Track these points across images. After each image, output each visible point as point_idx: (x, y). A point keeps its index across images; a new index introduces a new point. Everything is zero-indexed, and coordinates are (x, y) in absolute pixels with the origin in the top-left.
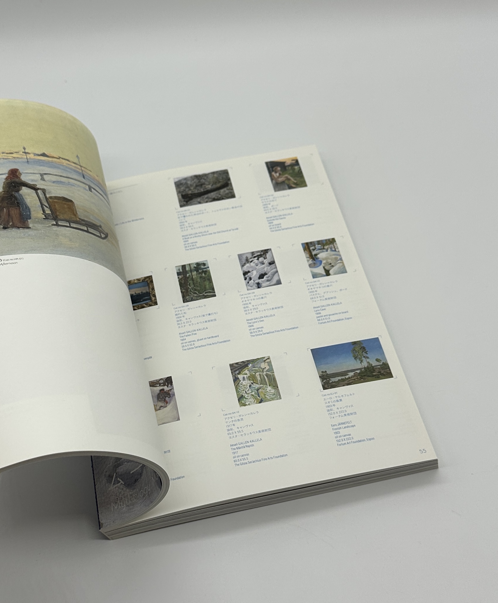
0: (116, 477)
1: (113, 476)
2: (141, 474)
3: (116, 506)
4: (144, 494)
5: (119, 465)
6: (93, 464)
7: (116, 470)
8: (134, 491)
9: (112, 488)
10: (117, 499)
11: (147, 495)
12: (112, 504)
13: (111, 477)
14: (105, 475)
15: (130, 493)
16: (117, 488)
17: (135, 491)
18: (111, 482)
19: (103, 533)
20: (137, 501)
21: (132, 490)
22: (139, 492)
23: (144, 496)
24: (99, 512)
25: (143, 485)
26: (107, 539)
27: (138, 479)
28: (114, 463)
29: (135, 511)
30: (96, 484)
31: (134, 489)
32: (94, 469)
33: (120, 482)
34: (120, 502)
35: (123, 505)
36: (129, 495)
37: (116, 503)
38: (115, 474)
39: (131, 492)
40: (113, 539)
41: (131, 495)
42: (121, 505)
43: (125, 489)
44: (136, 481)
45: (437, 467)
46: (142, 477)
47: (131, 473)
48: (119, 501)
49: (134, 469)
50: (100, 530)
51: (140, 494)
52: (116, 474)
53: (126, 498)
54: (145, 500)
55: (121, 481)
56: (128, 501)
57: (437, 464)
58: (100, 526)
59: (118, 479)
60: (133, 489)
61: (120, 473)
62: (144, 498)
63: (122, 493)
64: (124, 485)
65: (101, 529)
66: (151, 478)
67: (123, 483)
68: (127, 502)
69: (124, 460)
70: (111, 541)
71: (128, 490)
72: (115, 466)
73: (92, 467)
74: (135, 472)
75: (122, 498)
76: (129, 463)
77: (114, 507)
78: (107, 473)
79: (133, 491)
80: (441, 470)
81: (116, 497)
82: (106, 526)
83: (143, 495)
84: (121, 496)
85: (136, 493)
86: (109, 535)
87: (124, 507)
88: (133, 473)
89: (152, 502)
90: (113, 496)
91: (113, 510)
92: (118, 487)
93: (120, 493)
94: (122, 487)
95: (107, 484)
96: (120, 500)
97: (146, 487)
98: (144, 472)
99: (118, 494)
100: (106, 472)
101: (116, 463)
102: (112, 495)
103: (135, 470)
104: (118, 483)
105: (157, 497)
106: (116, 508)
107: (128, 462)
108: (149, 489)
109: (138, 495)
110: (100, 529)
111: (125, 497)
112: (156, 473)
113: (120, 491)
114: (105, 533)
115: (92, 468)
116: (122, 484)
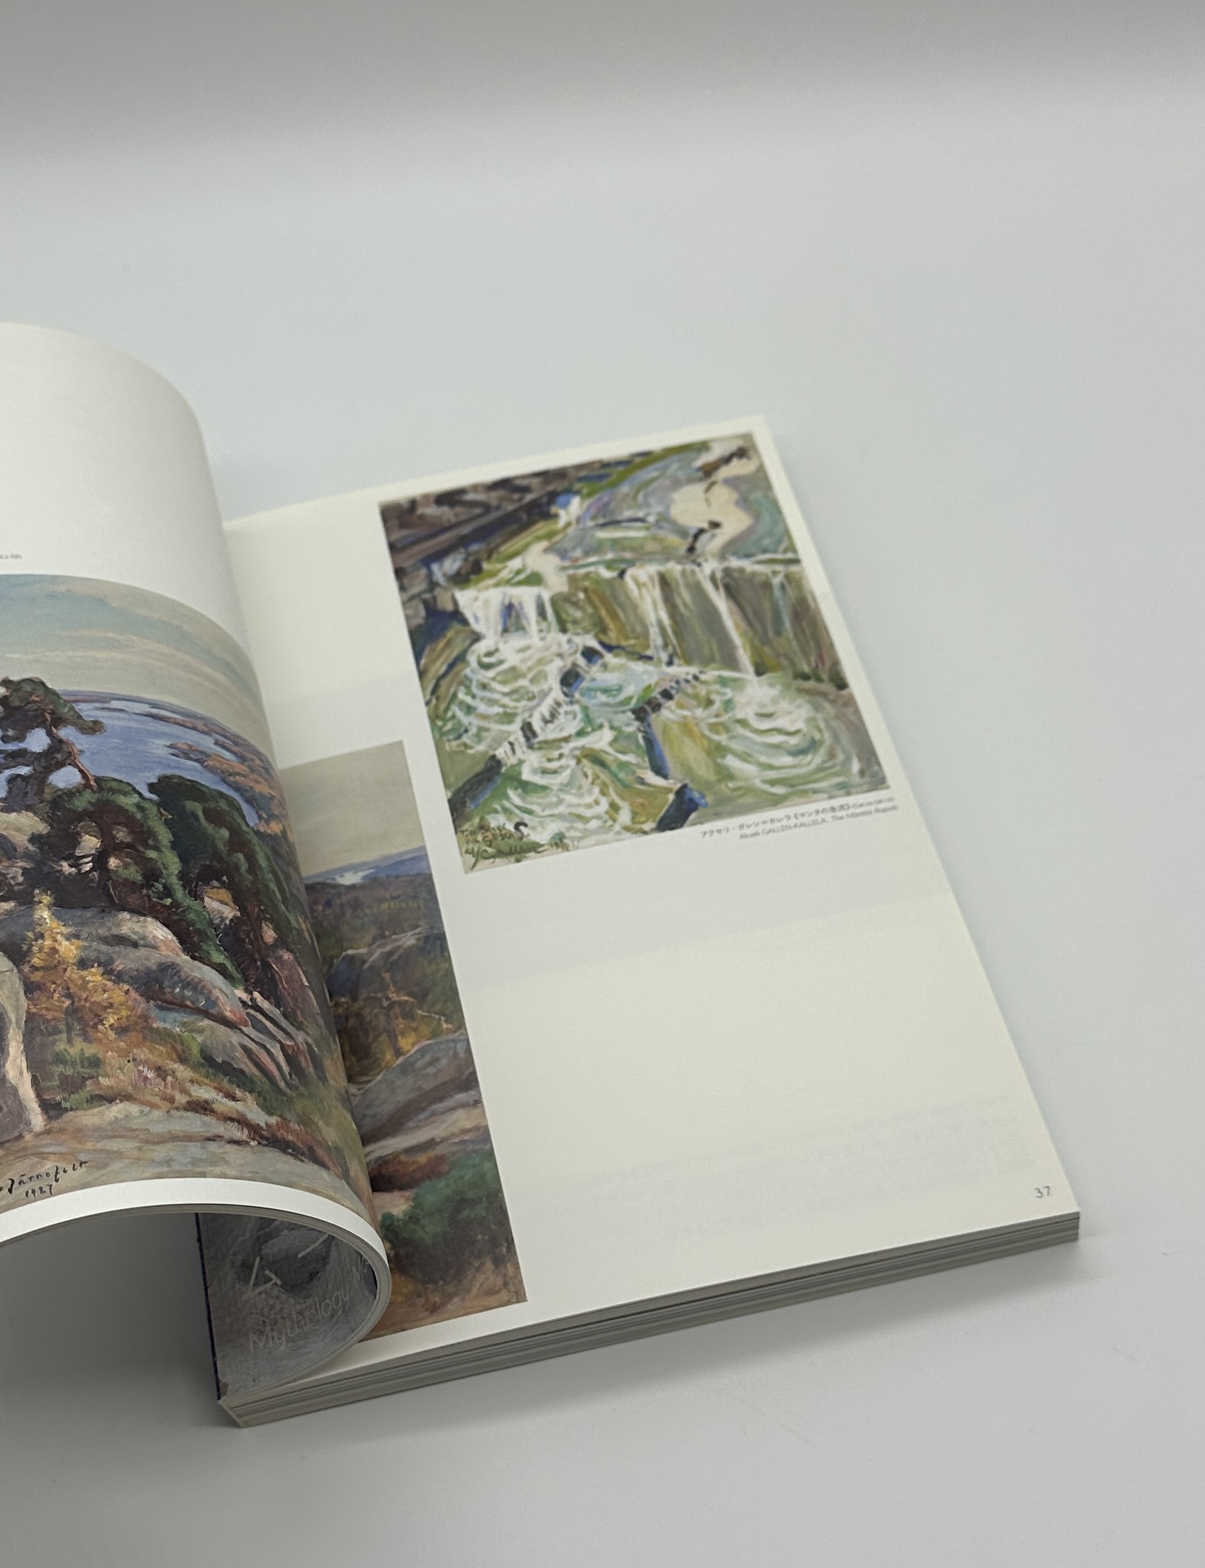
0: (262, 1268)
1: (253, 1264)
2: (324, 1260)
3: (261, 1341)
4: (333, 1308)
5: (270, 1236)
6: (202, 1234)
7: (260, 1250)
8: (307, 1304)
9: (251, 1294)
10: (264, 1322)
11: (340, 1313)
12: (251, 1335)
13: (246, 1266)
14: (233, 1263)
15: (298, 1307)
16: (264, 1296)
17: (309, 1301)
18: (247, 1281)
19: (225, 1408)
20: (316, 1327)
21: (301, 1301)
22: (320, 1305)
23: (333, 1316)
24: (217, 1355)
25: (330, 1287)
26: (234, 1424)
27: (318, 1273)
28: (257, 1232)
29: (310, 1352)
30: (208, 1285)
31: (308, 1296)
32: (204, 1247)
33: (270, 1279)
34: (272, 1330)
35: (279, 1339)
36: (294, 1313)
37: (261, 1333)
38: (258, 1259)
39: (300, 1304)
40: (248, 1425)
41: (300, 1313)
42: (273, 1338)
43: (283, 1297)
44: (313, 1275)
45: (1075, 1238)
46: (328, 1267)
47: (300, 1256)
48: (269, 1328)
49: (307, 1247)
50: (220, 1402)
51: (322, 1309)
52: (261, 1259)
53: (287, 1320)
54: (336, 1326)
55: (273, 1276)
56: (292, 1328)
57: (1077, 1227)
58: (218, 1389)
59: (267, 1272)
60: (305, 1298)
61: (271, 1258)
62: (334, 1320)
63: (277, 1308)
64: (281, 1286)
65: (223, 1398)
66: (351, 1269)
67: (279, 1283)
68: (289, 1331)
69: (282, 1223)
70: (246, 1431)
71: (292, 1300)
72: (258, 1238)
73: (199, 1240)
74: (309, 1253)
75: (276, 1322)
76: (293, 1232)
77: (255, 1343)
78: (237, 1257)
79: (305, 1302)
80: (1086, 1243)
81: (262, 1319)
82: (237, 1391)
83: (329, 1313)
84: (276, 1314)
85: (313, 1307)
86: (239, 1416)
87: (281, 1344)
88: (303, 1257)
89: (353, 1330)
90: (253, 1316)
91: (253, 1351)
92: (266, 1293)
93: (272, 1307)
94: (275, 1292)
95: (237, 1286)
96: (271, 1325)
97: (339, 1293)
98: (334, 1253)
99: (265, 1310)
100: (235, 1255)
101: (261, 1232)
102: (252, 1313)
103: (309, 1250)
104: (265, 1283)
105: (366, 1315)
106: (261, 1344)
107: (293, 1229)
108: (345, 1296)
109: (317, 1312)
110: (219, 1398)
111: (284, 1318)
112: (361, 1256)
113: (272, 1302)
114: (232, 1408)
115: (198, 1244)
116: (276, 1284)
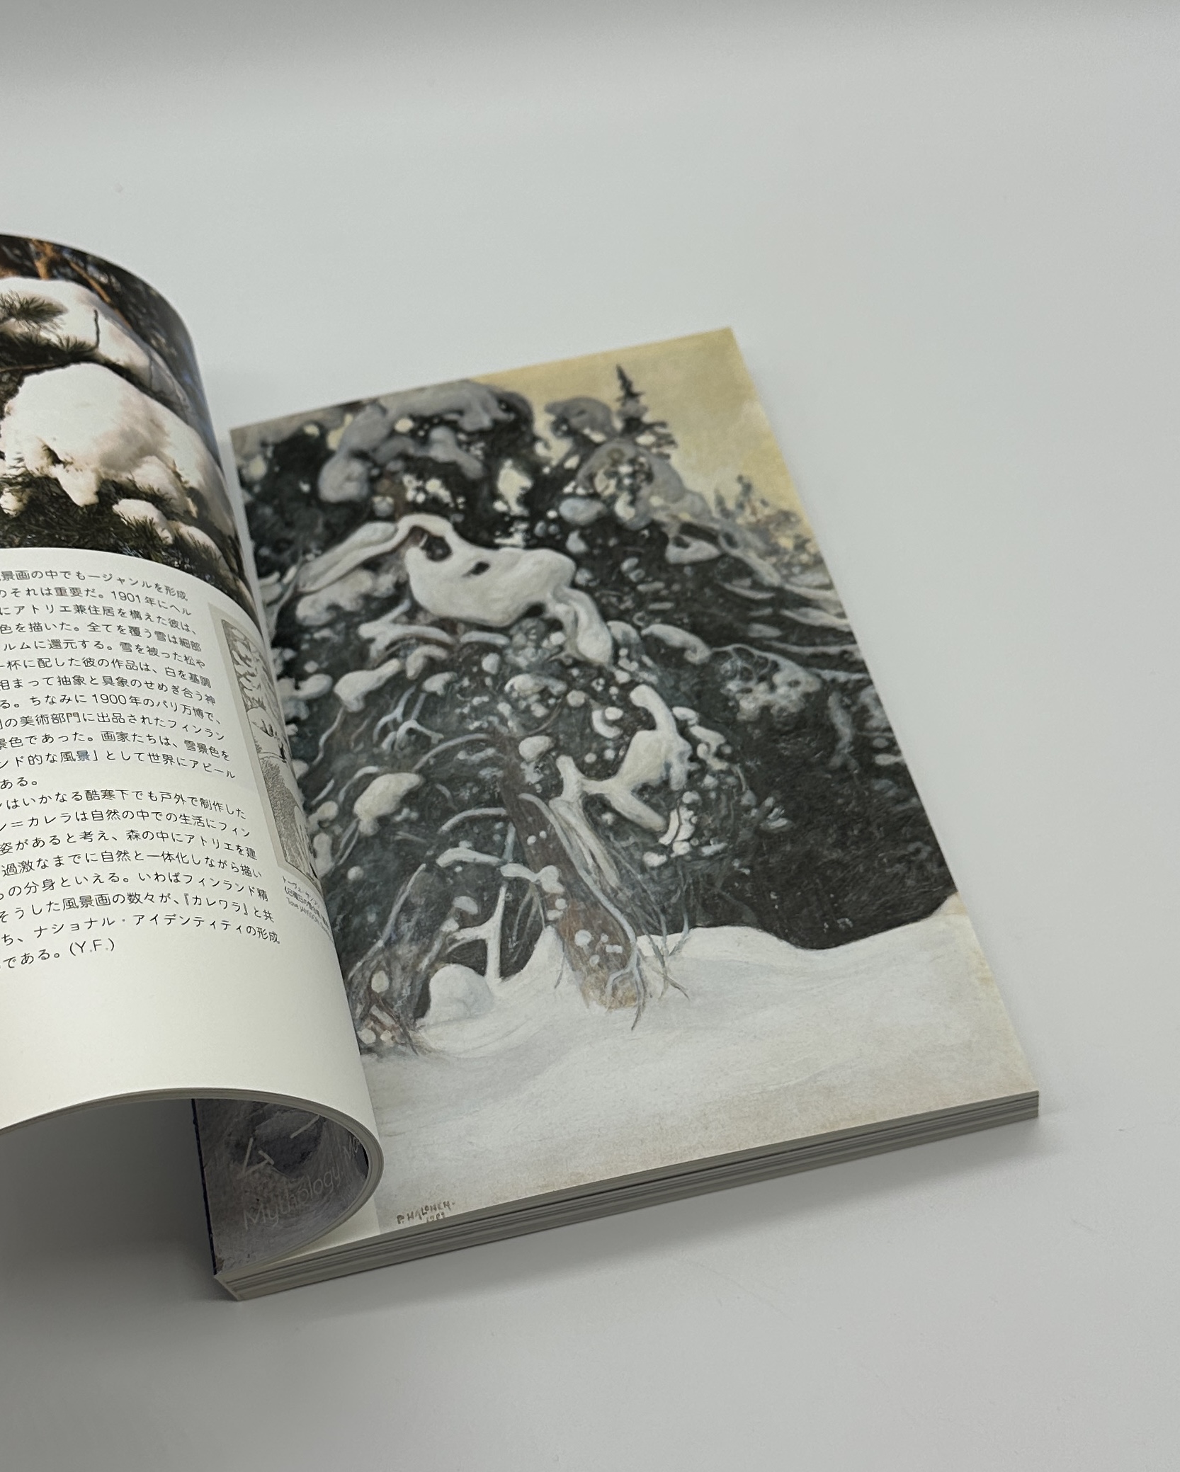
0: (255, 1148)
1: (247, 1145)
2: (316, 1140)
3: (255, 1218)
4: (324, 1187)
5: (263, 1118)
6: (198, 1116)
7: (254, 1130)
8: (299, 1183)
9: (245, 1172)
10: (258, 1200)
11: (331, 1191)
12: (245, 1212)
13: (240, 1147)
14: (228, 1144)
15: (291, 1186)
16: (257, 1175)
17: (301, 1180)
18: (241, 1161)
19: (221, 1282)
20: (307, 1205)
21: (293, 1180)
22: (312, 1184)
23: (324, 1194)
24: (213, 1232)
25: (322, 1166)
26: (230, 1298)
27: (309, 1153)
28: (250, 1114)
29: (301, 1229)
30: (204, 1164)
31: (301, 1175)
32: (200, 1128)
33: (263, 1159)
34: (265, 1208)
35: (272, 1216)
36: (286, 1191)
37: (255, 1210)
38: (252, 1140)
39: (291, 1182)
40: (243, 1299)
41: (292, 1191)
42: (266, 1215)
43: (277, 1176)
44: (304, 1156)
45: (1035, 1115)
46: (320, 1148)
47: (292, 1137)
48: (262, 1206)
49: (299, 1128)
50: (216, 1277)
51: (314, 1187)
52: (255, 1140)
53: (280, 1197)
54: (327, 1204)
55: (266, 1156)
56: (285, 1206)
57: (1037, 1105)
58: (214, 1265)
59: (260, 1152)
60: (297, 1177)
61: (264, 1139)
62: (325, 1198)
63: (271, 1186)
64: (274, 1166)
65: (219, 1273)
66: (343, 1150)
67: (272, 1162)
68: (282, 1209)
69: (275, 1105)
70: (240, 1304)
71: (284, 1179)
72: (252, 1120)
73: (195, 1122)
74: (300, 1134)
75: (269, 1200)
76: (286, 1113)
77: (249, 1220)
78: (232, 1138)
79: (297, 1181)
80: (1046, 1119)
81: (255, 1197)
82: (231, 1267)
83: (320, 1192)
84: (269, 1192)
85: (305, 1185)
86: (235, 1290)
87: (274, 1221)
88: (295, 1138)
89: (344, 1208)
90: (248, 1194)
91: (247, 1228)
92: (260, 1173)
93: (265, 1186)
94: (269, 1171)
95: (231, 1166)
96: (264, 1203)
97: (330, 1172)
98: (325, 1134)
99: (259, 1189)
100: (230, 1135)
101: (254, 1114)
102: (246, 1192)
103: (301, 1130)
104: (258, 1163)
105: (357, 1194)
106: (255, 1221)
107: (285, 1111)
108: (336, 1175)
109: (309, 1191)
110: (215, 1273)
111: (277, 1196)
112: (353, 1136)
113: (265, 1181)
114: (227, 1283)
115: (194, 1126)
116: (269, 1164)
